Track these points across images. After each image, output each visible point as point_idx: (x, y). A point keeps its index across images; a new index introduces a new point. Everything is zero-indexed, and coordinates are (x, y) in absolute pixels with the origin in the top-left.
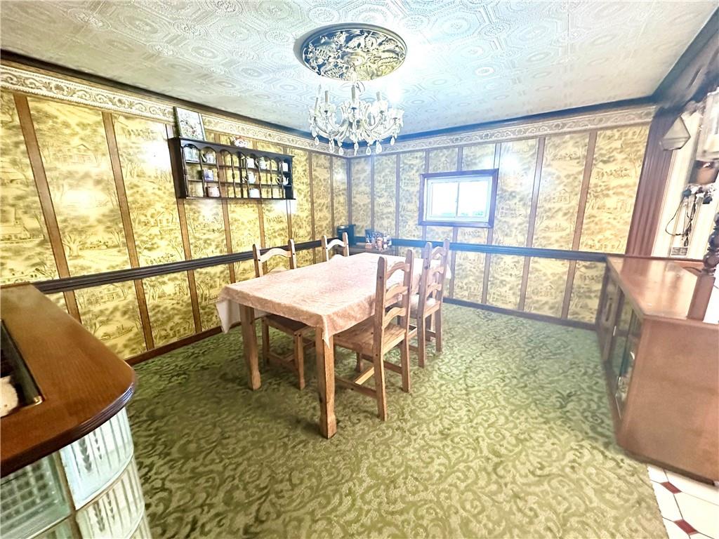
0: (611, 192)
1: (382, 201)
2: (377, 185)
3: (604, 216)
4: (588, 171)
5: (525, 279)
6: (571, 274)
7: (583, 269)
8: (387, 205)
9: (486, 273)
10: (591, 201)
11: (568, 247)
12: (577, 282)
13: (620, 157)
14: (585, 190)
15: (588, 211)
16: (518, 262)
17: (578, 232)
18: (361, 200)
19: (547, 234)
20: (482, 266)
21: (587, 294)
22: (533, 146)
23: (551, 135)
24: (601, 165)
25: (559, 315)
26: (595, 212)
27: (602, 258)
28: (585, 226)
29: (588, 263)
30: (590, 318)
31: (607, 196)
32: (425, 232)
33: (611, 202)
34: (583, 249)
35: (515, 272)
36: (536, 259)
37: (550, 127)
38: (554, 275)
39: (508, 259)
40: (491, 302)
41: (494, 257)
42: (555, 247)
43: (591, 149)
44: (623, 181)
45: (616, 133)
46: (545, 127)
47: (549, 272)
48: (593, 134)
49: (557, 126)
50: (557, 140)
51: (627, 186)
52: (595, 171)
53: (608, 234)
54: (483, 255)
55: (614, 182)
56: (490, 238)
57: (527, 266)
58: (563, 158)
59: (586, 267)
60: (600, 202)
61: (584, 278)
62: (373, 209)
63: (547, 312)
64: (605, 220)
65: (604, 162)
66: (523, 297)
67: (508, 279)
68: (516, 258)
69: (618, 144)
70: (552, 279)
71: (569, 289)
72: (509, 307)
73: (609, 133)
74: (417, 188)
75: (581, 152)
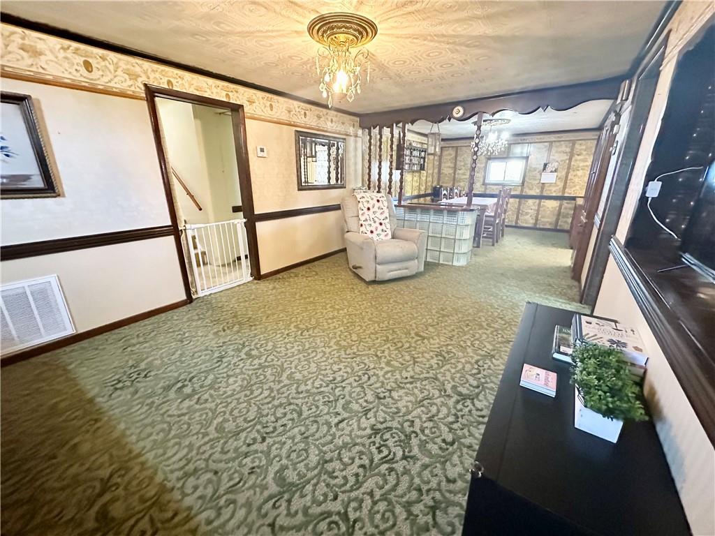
0: (580, 169)
1: (460, 172)
2: (458, 163)
3: (576, 180)
4: (570, 159)
5: (538, 211)
6: (560, 206)
7: (566, 205)
8: (464, 174)
9: (519, 209)
10: (571, 172)
11: (560, 194)
12: (562, 211)
13: (584, 153)
14: (569, 168)
15: (570, 177)
16: (535, 202)
17: (564, 188)
18: (447, 170)
19: (550, 188)
20: (516, 206)
21: (566, 216)
22: (546, 146)
23: (555, 141)
24: (576, 156)
25: (553, 228)
26: (573, 177)
27: (574, 198)
28: (568, 184)
29: (568, 201)
30: (567, 227)
31: (578, 170)
32: (486, 189)
33: (580, 173)
34: (566, 195)
35: (533, 208)
36: (544, 200)
37: (555, 137)
38: (552, 208)
39: (531, 201)
40: (521, 224)
41: (523, 201)
42: (554, 194)
43: (572, 149)
44: (585, 164)
45: (583, 142)
46: (552, 138)
47: (550, 207)
48: (574, 142)
49: (558, 137)
50: (558, 144)
51: (587, 166)
52: (573, 159)
53: (577, 187)
54: (518, 200)
55: (581, 164)
56: (522, 191)
57: (539, 204)
58: (560, 152)
59: (567, 203)
60: (574, 173)
61: (566, 208)
62: (454, 177)
63: (548, 226)
64: (577, 181)
65: (578, 155)
66: (537, 220)
67: (530, 211)
68: (534, 200)
69: (584, 147)
70: (551, 210)
71: (559, 214)
72: (530, 225)
73: (580, 142)
74: (484, 165)
75: (568, 150)
